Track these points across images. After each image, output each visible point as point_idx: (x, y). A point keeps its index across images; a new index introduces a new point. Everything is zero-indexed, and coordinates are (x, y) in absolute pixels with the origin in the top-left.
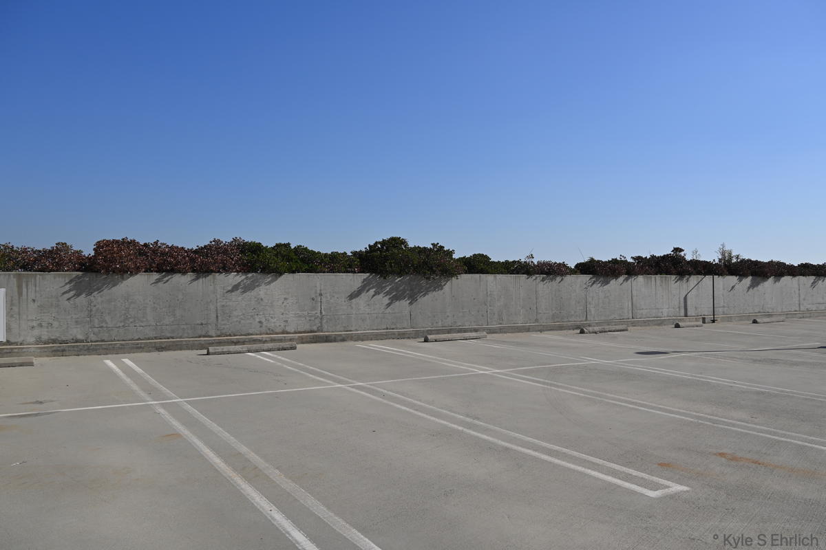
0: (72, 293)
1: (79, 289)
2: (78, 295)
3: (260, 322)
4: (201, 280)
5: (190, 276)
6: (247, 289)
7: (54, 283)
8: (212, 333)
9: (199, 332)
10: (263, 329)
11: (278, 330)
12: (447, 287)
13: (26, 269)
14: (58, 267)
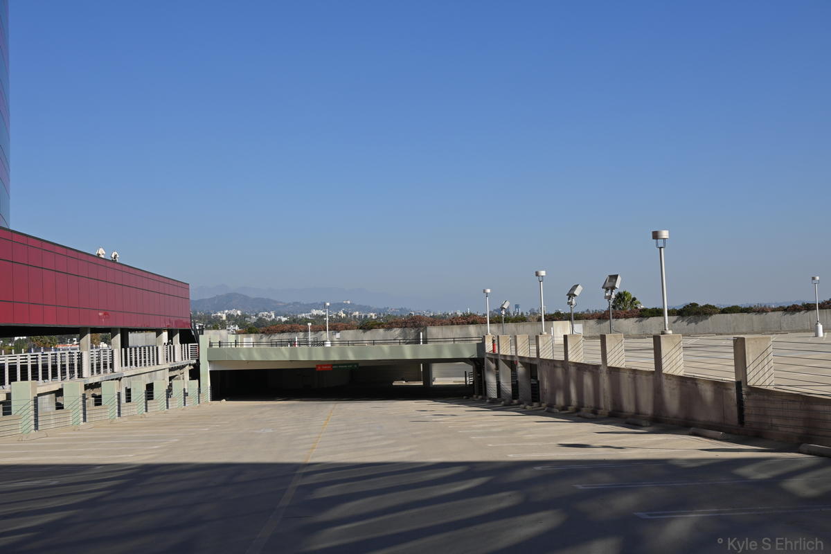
1: (598, 323)
2: (598, 325)
3: (644, 332)
6: (641, 321)
7: (592, 322)
8: (630, 334)
10: (645, 334)
11: (649, 334)
12: (710, 319)
13: (587, 319)
14: (593, 318)
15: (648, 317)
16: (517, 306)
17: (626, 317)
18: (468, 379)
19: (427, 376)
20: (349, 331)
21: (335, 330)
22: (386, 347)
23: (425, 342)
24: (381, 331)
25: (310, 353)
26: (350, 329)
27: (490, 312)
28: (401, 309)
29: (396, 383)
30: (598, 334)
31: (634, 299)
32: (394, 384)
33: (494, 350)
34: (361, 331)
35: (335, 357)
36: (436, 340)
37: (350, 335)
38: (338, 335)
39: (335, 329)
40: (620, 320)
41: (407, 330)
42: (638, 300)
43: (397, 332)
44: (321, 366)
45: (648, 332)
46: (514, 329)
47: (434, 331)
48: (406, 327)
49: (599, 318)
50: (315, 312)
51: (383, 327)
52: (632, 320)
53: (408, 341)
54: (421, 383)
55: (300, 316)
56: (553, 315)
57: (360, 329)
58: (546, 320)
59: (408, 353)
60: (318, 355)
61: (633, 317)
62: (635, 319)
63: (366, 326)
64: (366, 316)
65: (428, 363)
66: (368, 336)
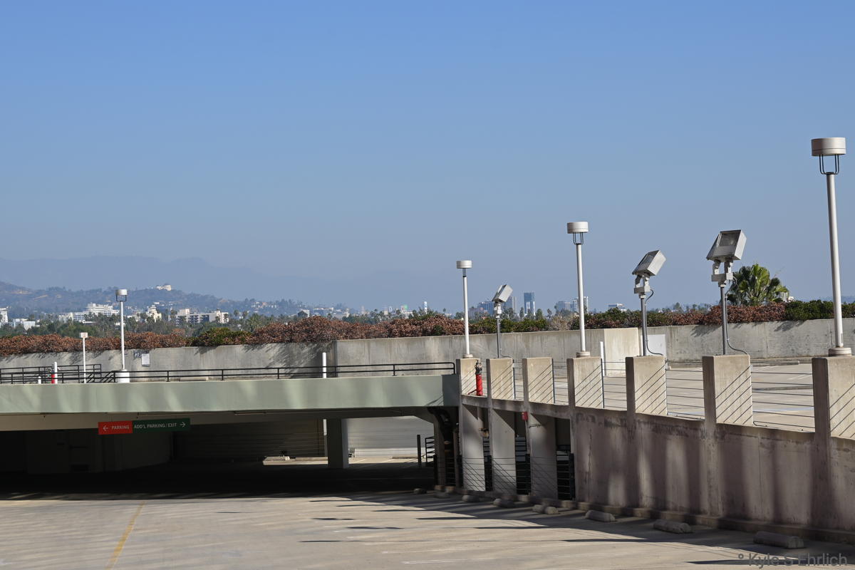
0: (696, 334)
1: (699, 333)
2: (698, 335)
3: (793, 350)
4: (757, 326)
5: (751, 324)
6: (786, 329)
7: (686, 331)
8: (765, 356)
9: (757, 356)
10: (795, 354)
11: (803, 355)
13: (675, 324)
14: (687, 323)
15: (803, 320)
16: (528, 297)
17: (757, 320)
18: (423, 451)
19: (337, 446)
20: (170, 350)
21: (138, 347)
22: (248, 385)
23: (333, 372)
24: (239, 349)
25: (85, 397)
26: (170, 346)
27: (472, 309)
28: (282, 304)
29: (270, 461)
30: (698, 356)
31: (775, 282)
32: (266, 463)
33: (478, 391)
34: (195, 349)
35: (139, 405)
36: (356, 369)
37: (170, 358)
38: (145, 359)
39: (138, 344)
40: (745, 326)
41: (294, 347)
42: (783, 284)
43: (271, 352)
44: (109, 424)
45: (803, 351)
46: (522, 345)
47: (352, 350)
48: (291, 341)
49: (701, 323)
50: (96, 309)
51: (242, 342)
52: (770, 327)
53: (296, 371)
54: (323, 461)
55: (63, 318)
56: (604, 315)
57: (194, 344)
58: (588, 326)
59: (296, 395)
60: (103, 401)
61: (771, 320)
62: (776, 324)
63: (207, 338)
64: (206, 319)
65: (338, 418)
66: (211, 359)
